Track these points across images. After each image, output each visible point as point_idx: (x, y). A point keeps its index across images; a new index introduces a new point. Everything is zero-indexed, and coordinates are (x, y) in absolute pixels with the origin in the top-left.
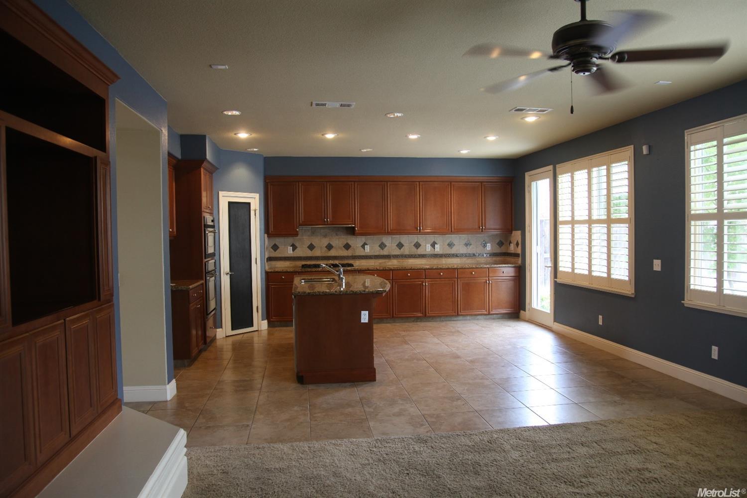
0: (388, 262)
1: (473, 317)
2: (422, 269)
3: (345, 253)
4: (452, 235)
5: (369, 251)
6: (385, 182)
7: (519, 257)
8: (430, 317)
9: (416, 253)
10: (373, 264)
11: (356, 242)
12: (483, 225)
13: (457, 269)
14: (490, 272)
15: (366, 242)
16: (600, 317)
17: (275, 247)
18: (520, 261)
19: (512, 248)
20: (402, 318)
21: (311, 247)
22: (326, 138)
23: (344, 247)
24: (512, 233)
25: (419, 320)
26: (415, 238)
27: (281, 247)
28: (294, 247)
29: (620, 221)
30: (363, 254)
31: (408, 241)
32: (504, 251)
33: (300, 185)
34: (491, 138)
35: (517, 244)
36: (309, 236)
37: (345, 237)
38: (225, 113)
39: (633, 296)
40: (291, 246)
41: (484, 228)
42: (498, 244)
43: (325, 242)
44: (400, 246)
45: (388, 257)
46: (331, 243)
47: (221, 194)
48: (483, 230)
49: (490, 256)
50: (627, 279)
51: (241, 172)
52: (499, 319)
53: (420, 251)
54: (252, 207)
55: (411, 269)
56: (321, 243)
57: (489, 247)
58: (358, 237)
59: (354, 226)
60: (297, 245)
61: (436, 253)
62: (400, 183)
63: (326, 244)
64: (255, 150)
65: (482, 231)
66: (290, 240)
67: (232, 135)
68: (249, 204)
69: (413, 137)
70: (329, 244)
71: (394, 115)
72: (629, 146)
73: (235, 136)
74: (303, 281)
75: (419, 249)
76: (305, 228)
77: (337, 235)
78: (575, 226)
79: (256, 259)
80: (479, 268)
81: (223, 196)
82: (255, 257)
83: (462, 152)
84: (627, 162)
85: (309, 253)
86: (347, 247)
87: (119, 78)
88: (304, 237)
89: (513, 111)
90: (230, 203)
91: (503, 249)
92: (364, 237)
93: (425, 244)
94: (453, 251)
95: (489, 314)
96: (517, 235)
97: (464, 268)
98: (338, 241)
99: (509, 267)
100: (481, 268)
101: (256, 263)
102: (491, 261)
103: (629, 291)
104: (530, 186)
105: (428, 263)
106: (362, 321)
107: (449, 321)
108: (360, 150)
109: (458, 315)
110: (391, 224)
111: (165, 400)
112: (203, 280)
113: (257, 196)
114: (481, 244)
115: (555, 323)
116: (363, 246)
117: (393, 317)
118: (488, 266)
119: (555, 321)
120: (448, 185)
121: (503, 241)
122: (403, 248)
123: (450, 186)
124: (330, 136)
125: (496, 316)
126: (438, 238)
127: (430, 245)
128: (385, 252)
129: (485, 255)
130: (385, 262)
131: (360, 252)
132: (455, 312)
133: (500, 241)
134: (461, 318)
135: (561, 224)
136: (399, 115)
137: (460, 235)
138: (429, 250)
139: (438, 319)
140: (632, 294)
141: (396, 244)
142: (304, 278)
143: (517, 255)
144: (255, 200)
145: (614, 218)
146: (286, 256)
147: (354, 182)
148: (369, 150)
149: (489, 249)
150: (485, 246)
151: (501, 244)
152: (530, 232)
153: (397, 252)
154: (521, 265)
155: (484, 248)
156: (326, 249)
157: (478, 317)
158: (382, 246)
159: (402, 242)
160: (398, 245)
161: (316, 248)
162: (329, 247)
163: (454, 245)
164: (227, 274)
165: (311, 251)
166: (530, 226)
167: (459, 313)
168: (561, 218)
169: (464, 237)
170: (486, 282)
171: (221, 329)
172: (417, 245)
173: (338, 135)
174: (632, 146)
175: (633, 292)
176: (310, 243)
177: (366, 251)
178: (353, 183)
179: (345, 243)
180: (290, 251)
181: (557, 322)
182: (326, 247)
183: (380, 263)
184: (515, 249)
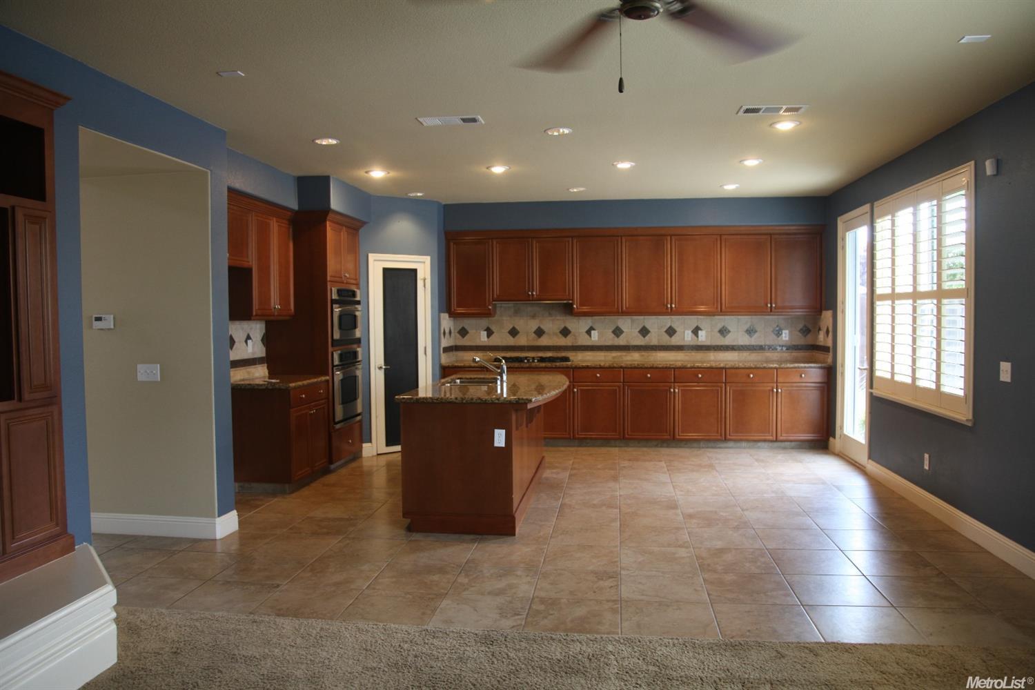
0: (626, 356)
1: (751, 444)
2: (670, 368)
3: (562, 341)
4: (726, 317)
5: (597, 339)
6: (618, 236)
7: (829, 352)
8: (682, 440)
9: (668, 344)
10: (603, 358)
11: (578, 327)
12: (773, 301)
13: (726, 368)
14: (779, 376)
15: (594, 327)
16: (926, 456)
17: (463, 332)
18: (830, 360)
19: (822, 339)
20: (639, 440)
21: (514, 332)
22: (493, 173)
23: (561, 332)
24: (821, 315)
25: (665, 445)
26: (667, 321)
27: (471, 332)
28: (490, 333)
29: (953, 294)
30: (589, 343)
31: (657, 325)
32: (810, 343)
33: (495, 243)
34: (751, 163)
35: (828, 332)
36: (510, 316)
37: (562, 318)
38: (318, 142)
39: (970, 424)
40: (485, 330)
41: (774, 305)
42: (801, 331)
43: (533, 325)
44: (644, 332)
45: (626, 348)
46: (542, 327)
47: (372, 257)
48: (773, 310)
49: (787, 349)
50: (961, 393)
51: (402, 227)
52: (792, 448)
53: (675, 340)
54: (420, 276)
55: (651, 368)
56: (527, 326)
57: (785, 336)
58: (581, 318)
59: (571, 302)
60: (493, 328)
61: (699, 344)
62: (641, 238)
63: (535, 328)
64: (419, 194)
65: (771, 311)
66: (484, 322)
67: (361, 173)
68: (415, 271)
69: (624, 165)
70: (539, 328)
71: (559, 131)
72: (968, 164)
73: (366, 175)
74: (458, 381)
75: (673, 337)
76: (505, 304)
77: (550, 315)
78: (896, 302)
79: (425, 348)
80: (761, 368)
81: (375, 260)
82: (424, 345)
83: (726, 187)
84: (963, 192)
85: (511, 341)
86: (565, 332)
87: (68, 99)
88: (504, 318)
89: (741, 113)
90: (386, 270)
91: (809, 340)
92: (590, 318)
93: (683, 330)
94: (728, 341)
95: (776, 440)
96: (827, 315)
97: (737, 368)
98: (552, 324)
99: (814, 367)
100: (764, 368)
101: (425, 354)
102: (788, 358)
103: (964, 415)
104: (844, 239)
105: (687, 358)
106: (497, 444)
107: (712, 448)
108: (568, 189)
109: (726, 440)
110: (626, 299)
111: (212, 538)
112: (328, 375)
113: (427, 259)
114: (773, 331)
115: (870, 461)
116: (589, 332)
117: (624, 438)
118: (775, 365)
119: (870, 457)
120: (717, 239)
121: (810, 327)
122: (649, 335)
123: (719, 242)
124: (498, 170)
125: (788, 443)
126: (704, 322)
127: (690, 332)
128: (621, 341)
129: (779, 348)
130: (621, 356)
131: (583, 340)
132: (721, 435)
133: (805, 326)
134: (731, 444)
135: (879, 300)
136: (566, 131)
137: (739, 317)
138: (690, 339)
139: (695, 445)
140: (967, 420)
141: (638, 330)
142: (460, 376)
143: (825, 349)
144: (424, 267)
145: (947, 288)
146: (478, 344)
147: (572, 237)
148: (582, 189)
149: (787, 339)
150: (779, 334)
151: (806, 331)
152: (843, 312)
153: (640, 341)
154: (831, 364)
155: (778, 337)
156: (533, 334)
157: (759, 444)
158: (618, 332)
159: (648, 327)
160: (640, 332)
161: (520, 334)
162: (540, 333)
163: (729, 331)
164: (380, 368)
165: (514, 337)
166: (844, 303)
167: (728, 437)
168: (879, 291)
169: (745, 321)
170: (773, 391)
171: (369, 444)
172: (671, 332)
173: (510, 168)
174: (972, 163)
175: (970, 417)
176: (511, 327)
177: (593, 339)
178: (571, 239)
179: (562, 326)
180: (483, 338)
181: (873, 460)
182: (535, 332)
183: (614, 358)
184: (824, 339)
